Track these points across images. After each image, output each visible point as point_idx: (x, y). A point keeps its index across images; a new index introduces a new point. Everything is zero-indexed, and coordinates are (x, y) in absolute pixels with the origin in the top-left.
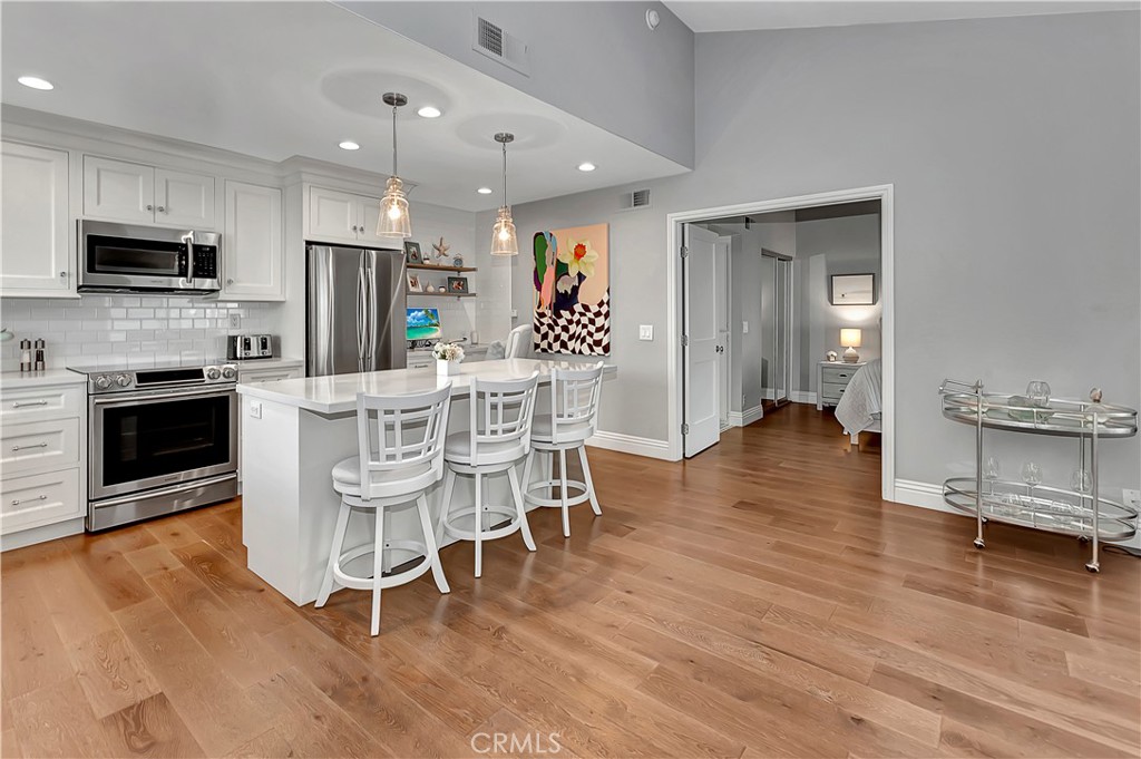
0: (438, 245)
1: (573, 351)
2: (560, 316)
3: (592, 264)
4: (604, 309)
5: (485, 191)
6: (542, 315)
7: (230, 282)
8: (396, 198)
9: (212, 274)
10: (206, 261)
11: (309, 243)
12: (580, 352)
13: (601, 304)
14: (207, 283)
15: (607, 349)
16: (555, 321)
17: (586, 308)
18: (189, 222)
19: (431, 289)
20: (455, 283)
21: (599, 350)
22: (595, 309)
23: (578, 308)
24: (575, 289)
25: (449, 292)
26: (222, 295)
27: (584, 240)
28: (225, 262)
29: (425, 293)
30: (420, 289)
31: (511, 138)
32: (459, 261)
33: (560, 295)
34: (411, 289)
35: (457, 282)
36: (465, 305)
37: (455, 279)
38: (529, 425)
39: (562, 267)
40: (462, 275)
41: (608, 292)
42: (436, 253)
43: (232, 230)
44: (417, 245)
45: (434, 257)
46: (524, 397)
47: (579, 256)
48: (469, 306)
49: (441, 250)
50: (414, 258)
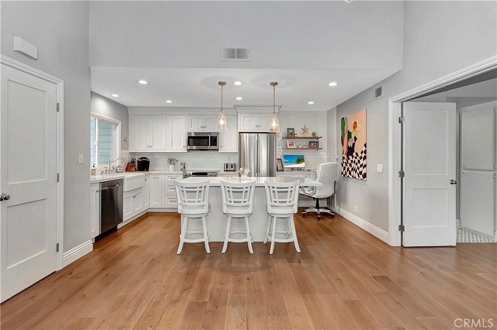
0: (303, 128)
1: (353, 176)
2: (349, 159)
3: (359, 131)
4: (363, 155)
5: (311, 103)
6: (344, 158)
7: (221, 147)
8: (222, 117)
9: (216, 144)
11: (240, 133)
12: (355, 178)
13: (362, 153)
14: (215, 147)
15: (365, 176)
16: (347, 161)
17: (357, 154)
18: (209, 129)
19: (300, 147)
20: (313, 144)
21: (361, 176)
22: (360, 155)
23: (354, 154)
24: (354, 145)
25: (310, 147)
26: (219, 151)
27: (356, 119)
28: (220, 141)
29: (298, 148)
30: (295, 147)
31: (276, 84)
32: (314, 134)
33: (349, 148)
34: (289, 147)
35: (314, 143)
36: (321, 153)
37: (313, 142)
38: (251, 202)
39: (349, 134)
40: (316, 140)
41: (365, 145)
42: (302, 131)
43: (222, 131)
44: (293, 129)
45: (301, 133)
46: (244, 190)
47: (355, 127)
48: (323, 154)
49: (305, 130)
50: (291, 135)
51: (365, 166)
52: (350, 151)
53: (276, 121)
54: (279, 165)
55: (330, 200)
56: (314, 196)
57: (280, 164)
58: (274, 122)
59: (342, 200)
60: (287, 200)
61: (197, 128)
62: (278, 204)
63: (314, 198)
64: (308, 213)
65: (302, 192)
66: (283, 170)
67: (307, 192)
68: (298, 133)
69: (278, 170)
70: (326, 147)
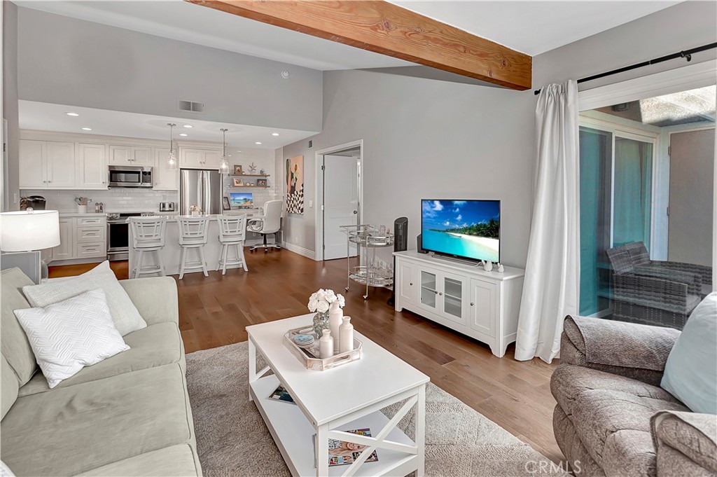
0: (251, 165)
1: (294, 212)
2: (292, 197)
3: (298, 173)
4: (301, 193)
5: (258, 143)
6: (288, 196)
7: (156, 184)
9: (150, 181)
10: (147, 176)
11: (181, 169)
12: (296, 213)
13: (300, 191)
14: (148, 185)
15: (302, 211)
16: (291, 199)
18: (145, 164)
19: (248, 184)
21: (300, 211)
22: (299, 193)
23: (296, 193)
24: (295, 184)
25: (258, 185)
26: (154, 189)
27: (297, 163)
28: (155, 177)
29: (245, 186)
30: (242, 185)
31: (226, 130)
32: (262, 172)
33: (292, 187)
34: (236, 185)
35: (262, 182)
36: (270, 191)
37: (261, 180)
38: (206, 233)
39: (292, 174)
40: (264, 178)
41: (303, 185)
42: (250, 169)
43: (157, 166)
44: (240, 166)
45: (250, 171)
46: (199, 223)
47: (296, 169)
48: (272, 192)
49: (252, 168)
50: (237, 171)
51: (302, 202)
52: (293, 189)
53: (226, 164)
54: (225, 203)
55: (277, 235)
56: (261, 232)
57: (227, 202)
58: (224, 164)
59: (288, 234)
60: (237, 230)
61: (122, 160)
62: (229, 234)
63: (262, 234)
64: (256, 249)
65: (249, 230)
66: (229, 209)
67: (255, 228)
68: (246, 170)
69: (224, 209)
70: (274, 185)
